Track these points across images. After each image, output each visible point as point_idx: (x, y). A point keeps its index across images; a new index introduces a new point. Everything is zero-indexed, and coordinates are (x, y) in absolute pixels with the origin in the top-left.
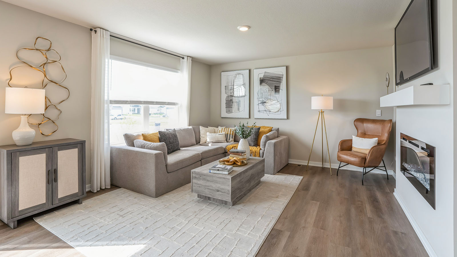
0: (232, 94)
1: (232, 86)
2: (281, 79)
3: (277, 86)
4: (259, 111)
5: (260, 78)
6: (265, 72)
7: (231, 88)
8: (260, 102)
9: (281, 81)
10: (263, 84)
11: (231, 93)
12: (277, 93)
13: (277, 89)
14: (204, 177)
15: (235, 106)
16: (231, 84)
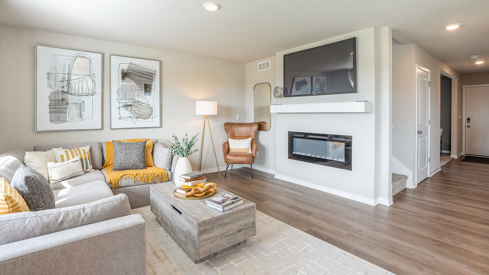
0: (66, 89)
1: (66, 76)
2: (154, 76)
3: (148, 84)
4: (120, 118)
5: (123, 70)
6: (131, 63)
7: (64, 78)
8: (121, 105)
9: (153, 79)
10: (127, 79)
11: (63, 87)
12: (148, 94)
13: (148, 88)
14: (220, 222)
15: (72, 111)
16: (64, 71)
